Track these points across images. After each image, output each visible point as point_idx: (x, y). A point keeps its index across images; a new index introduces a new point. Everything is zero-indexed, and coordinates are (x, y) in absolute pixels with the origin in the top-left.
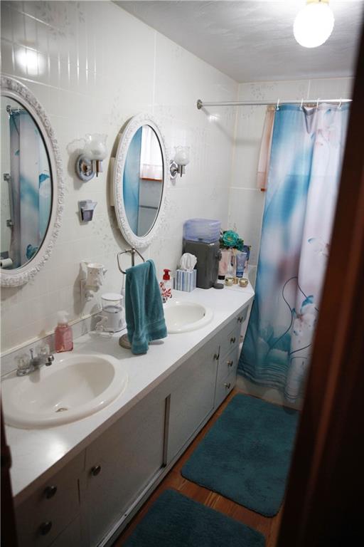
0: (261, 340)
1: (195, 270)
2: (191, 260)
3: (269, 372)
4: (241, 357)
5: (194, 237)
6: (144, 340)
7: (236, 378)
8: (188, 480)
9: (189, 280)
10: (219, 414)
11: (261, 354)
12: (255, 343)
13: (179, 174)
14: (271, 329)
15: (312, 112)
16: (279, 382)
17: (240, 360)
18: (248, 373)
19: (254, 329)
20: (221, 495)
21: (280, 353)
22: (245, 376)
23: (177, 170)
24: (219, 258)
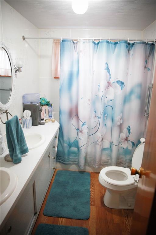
0: (65, 145)
1: (31, 118)
2: (28, 113)
3: (71, 158)
4: (57, 154)
5: (28, 102)
6: (19, 155)
7: (56, 164)
8: (48, 216)
9: (29, 123)
10: (53, 182)
11: (66, 151)
12: (63, 147)
13: (19, 72)
14: (69, 139)
15: (77, 43)
16: (75, 161)
17: (57, 156)
18: (61, 160)
19: (61, 141)
20: (65, 218)
21: (74, 149)
22: (60, 162)
23: (18, 70)
24: (41, 110)
